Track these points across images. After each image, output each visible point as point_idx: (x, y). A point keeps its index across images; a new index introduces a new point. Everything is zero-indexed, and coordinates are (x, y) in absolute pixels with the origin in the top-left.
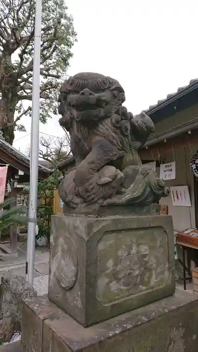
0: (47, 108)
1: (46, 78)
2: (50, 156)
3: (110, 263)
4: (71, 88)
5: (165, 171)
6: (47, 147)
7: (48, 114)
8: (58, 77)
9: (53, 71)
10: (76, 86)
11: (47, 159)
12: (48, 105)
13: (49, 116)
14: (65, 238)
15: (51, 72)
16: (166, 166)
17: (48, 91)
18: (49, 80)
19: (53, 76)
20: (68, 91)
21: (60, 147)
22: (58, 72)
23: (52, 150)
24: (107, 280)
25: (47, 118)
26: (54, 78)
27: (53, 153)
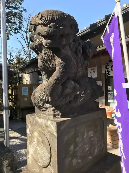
0: (9, 29)
1: (8, 9)
2: (13, 61)
3: (72, 147)
4: (40, 22)
5: (91, 72)
6: (10, 55)
7: (10, 33)
8: (16, 8)
9: (12, 4)
10: (45, 21)
11: (11, 63)
12: (10, 27)
13: (11, 35)
14: (39, 133)
15: (11, 5)
16: (91, 69)
17: (9, 18)
18: (10, 11)
19: (12, 7)
20: (37, 24)
21: (19, 55)
22: (16, 5)
23: (14, 57)
24: (70, 159)
25: (10, 36)
26: (13, 9)
27: (15, 59)
